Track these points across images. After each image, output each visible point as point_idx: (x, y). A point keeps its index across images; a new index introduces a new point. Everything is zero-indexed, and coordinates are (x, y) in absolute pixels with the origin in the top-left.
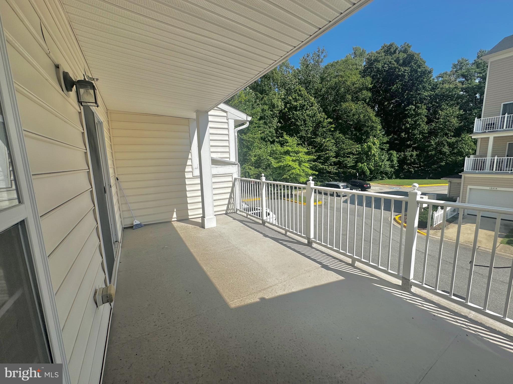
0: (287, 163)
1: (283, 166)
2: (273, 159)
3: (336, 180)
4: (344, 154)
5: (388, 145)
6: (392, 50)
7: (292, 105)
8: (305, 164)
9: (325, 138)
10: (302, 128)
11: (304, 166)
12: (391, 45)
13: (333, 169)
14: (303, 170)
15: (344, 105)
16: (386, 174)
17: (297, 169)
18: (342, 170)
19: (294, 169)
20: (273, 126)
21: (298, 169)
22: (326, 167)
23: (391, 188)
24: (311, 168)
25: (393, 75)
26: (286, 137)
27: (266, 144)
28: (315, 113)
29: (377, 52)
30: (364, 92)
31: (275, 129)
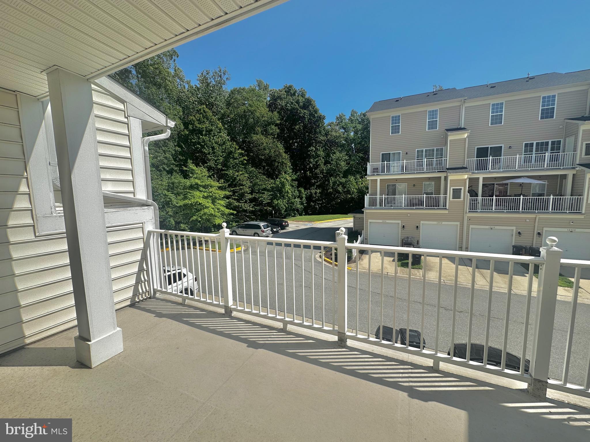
0: (196, 200)
1: (191, 204)
2: (172, 195)
3: (253, 220)
4: (259, 190)
5: (297, 183)
6: (292, 92)
7: (196, 127)
8: (220, 202)
9: (238, 172)
10: (211, 157)
11: (219, 203)
12: (290, 87)
13: (248, 207)
14: (218, 209)
15: (255, 137)
16: (298, 210)
17: (210, 209)
18: (258, 208)
19: (207, 207)
20: (169, 151)
21: (212, 208)
22: (241, 205)
23: (305, 225)
24: (228, 207)
25: (295, 115)
26: (192, 166)
27: (161, 175)
28: (225, 142)
29: (279, 90)
30: (273, 127)
31: (172, 155)
